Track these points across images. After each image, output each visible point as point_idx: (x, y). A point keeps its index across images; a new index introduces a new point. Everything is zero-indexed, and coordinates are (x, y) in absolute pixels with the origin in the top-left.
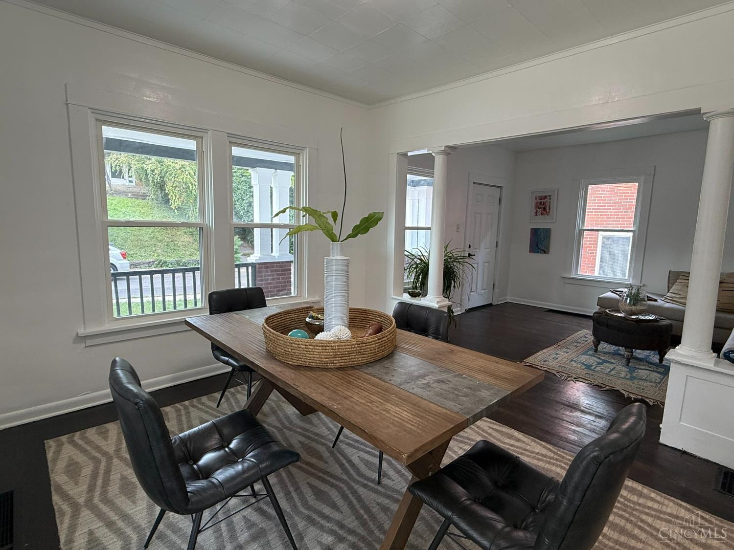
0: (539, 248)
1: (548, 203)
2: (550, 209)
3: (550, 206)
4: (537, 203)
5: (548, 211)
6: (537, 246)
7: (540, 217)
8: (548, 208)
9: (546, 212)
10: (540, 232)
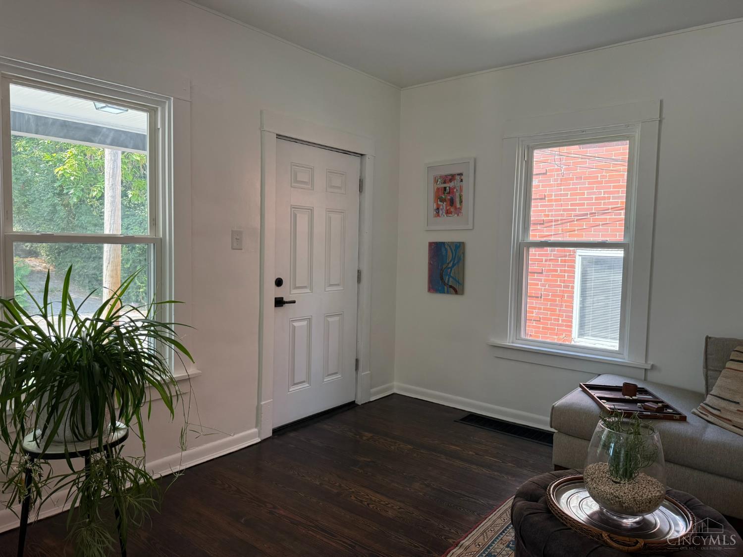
0: (445, 284)
1: (458, 188)
2: (461, 202)
3: (461, 197)
4: (438, 189)
5: (458, 206)
6: (442, 279)
7: (444, 218)
8: (457, 200)
9: (456, 207)
10: (446, 250)
